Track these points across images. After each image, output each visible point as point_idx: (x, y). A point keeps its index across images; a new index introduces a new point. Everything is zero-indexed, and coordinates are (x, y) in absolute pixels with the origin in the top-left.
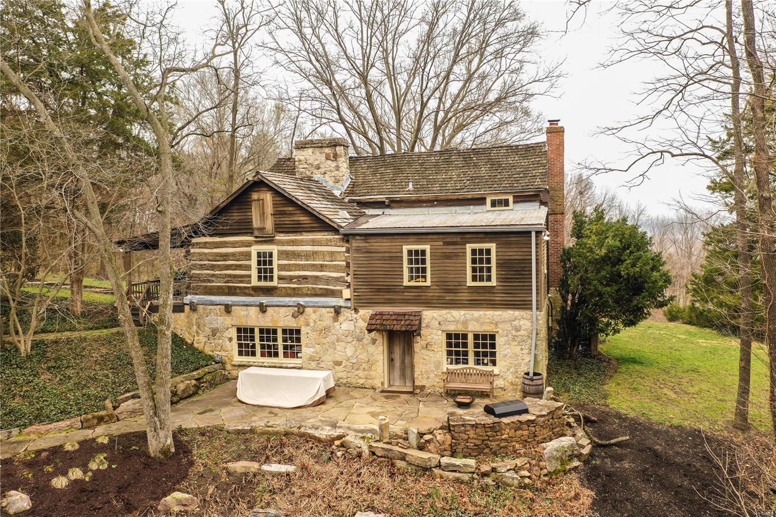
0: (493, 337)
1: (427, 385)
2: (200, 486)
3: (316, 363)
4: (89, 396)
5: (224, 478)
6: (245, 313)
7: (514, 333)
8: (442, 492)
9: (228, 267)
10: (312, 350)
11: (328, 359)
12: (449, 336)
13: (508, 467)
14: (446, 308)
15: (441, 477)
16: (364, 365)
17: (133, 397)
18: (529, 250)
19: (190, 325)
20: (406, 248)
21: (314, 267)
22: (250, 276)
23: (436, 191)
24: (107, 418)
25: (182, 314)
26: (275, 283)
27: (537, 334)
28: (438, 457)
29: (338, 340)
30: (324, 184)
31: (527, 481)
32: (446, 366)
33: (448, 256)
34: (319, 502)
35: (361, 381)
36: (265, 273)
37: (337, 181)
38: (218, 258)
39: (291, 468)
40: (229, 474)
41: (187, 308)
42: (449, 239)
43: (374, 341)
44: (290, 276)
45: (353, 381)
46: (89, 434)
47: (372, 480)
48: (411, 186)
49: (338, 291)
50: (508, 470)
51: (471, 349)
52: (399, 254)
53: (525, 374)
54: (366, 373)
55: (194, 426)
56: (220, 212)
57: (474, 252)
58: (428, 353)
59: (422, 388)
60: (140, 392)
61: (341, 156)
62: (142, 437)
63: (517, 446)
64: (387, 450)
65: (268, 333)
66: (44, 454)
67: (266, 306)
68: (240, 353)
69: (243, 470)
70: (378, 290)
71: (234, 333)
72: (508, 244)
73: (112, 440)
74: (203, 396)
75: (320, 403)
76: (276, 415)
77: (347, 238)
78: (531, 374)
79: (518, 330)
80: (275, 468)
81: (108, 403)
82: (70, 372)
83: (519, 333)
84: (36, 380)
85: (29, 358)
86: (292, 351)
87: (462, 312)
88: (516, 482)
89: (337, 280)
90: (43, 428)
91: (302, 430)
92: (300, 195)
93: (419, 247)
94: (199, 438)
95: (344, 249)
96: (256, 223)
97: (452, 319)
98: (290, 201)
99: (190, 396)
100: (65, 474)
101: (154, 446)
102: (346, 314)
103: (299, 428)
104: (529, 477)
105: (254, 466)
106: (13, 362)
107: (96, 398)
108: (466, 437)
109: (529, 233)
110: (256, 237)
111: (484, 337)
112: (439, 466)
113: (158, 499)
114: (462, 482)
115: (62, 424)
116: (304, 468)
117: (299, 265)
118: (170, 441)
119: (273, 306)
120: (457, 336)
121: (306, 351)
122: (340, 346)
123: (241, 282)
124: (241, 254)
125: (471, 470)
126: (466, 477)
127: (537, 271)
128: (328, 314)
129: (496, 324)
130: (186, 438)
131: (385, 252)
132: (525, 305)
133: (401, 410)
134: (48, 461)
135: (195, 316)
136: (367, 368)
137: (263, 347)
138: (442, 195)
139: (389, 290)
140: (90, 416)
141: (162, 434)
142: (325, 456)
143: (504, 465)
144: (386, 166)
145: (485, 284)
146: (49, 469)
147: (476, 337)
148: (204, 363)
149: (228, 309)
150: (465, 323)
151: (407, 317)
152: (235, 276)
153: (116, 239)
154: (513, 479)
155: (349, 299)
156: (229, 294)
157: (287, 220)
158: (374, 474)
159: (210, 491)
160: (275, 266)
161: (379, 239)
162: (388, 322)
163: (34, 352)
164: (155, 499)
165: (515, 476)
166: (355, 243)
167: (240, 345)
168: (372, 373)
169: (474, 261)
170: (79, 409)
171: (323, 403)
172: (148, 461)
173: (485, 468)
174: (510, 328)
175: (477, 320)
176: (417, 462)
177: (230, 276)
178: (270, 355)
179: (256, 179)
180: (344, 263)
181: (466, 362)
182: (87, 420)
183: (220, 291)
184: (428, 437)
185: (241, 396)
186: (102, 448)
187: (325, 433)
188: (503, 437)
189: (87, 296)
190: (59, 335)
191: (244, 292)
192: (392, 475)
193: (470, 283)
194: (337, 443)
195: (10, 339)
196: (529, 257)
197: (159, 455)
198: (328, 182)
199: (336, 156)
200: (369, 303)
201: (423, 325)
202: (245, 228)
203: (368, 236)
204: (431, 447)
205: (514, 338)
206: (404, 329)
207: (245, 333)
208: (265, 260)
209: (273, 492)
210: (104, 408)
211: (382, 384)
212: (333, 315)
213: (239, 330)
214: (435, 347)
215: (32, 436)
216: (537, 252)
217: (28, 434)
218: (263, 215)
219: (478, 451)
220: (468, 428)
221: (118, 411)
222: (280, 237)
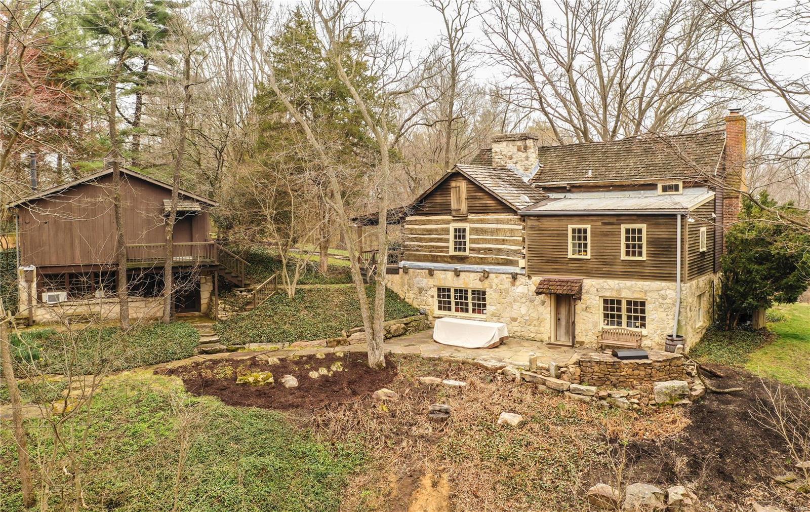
0: (643, 304)
1: (586, 342)
2: (400, 388)
3: (497, 317)
4: (331, 327)
5: (416, 385)
6: (444, 276)
7: (661, 301)
8: (567, 407)
9: (432, 240)
10: (495, 308)
11: (507, 315)
12: (606, 301)
13: (622, 395)
14: (603, 277)
15: (570, 398)
16: (535, 322)
17: (360, 331)
18: (674, 230)
19: (403, 285)
20: (570, 227)
21: (497, 241)
22: (448, 247)
23: (612, 177)
24: (342, 342)
25: (397, 276)
26: (467, 253)
27: (681, 303)
28: (569, 383)
29: (515, 301)
30: (516, 172)
31: (635, 406)
32: (602, 325)
33: (605, 234)
34: (479, 404)
35: (532, 335)
36: (460, 245)
37: (526, 170)
38: (425, 233)
39: (463, 384)
40: (420, 383)
41: (401, 271)
42: (607, 220)
43: (543, 303)
44: (479, 248)
45: (526, 334)
46: (331, 350)
47: (519, 395)
48: (590, 174)
49: (515, 261)
50: (621, 397)
51: (624, 313)
52: (565, 232)
53: (669, 336)
54: (536, 328)
55: (400, 352)
56: (427, 197)
57: (627, 231)
58: (587, 314)
59: (582, 343)
60: (365, 328)
61: (530, 148)
62: (365, 355)
63: (635, 382)
64: (533, 377)
65: (461, 293)
66: (304, 358)
67: (460, 271)
68: (440, 308)
69: (430, 382)
70: (548, 261)
71: (434, 292)
72: (657, 225)
73: (345, 355)
74: (409, 337)
75: (495, 346)
76: (459, 351)
77: (524, 218)
78: (674, 336)
79: (664, 299)
80: (452, 382)
81: (344, 333)
82: (320, 311)
83: (665, 301)
84: (298, 314)
85: (293, 299)
86: (480, 307)
87: (617, 282)
88: (626, 406)
89: (516, 252)
90: (303, 343)
91: (475, 361)
92: (488, 184)
93: (582, 226)
94: (403, 360)
95: (521, 227)
96: (454, 206)
97: (608, 287)
98: (480, 188)
99: (400, 335)
100: (317, 370)
101: (372, 361)
102: (522, 280)
103: (474, 359)
104: (638, 404)
105: (438, 380)
106: (284, 302)
107: (336, 328)
108: (592, 371)
109: (674, 216)
110: (454, 217)
111: (636, 303)
112: (568, 390)
113: (373, 391)
114: (585, 402)
115: (315, 342)
116: (472, 384)
117: (486, 239)
118: (382, 358)
119: (465, 271)
120: (612, 302)
121: (490, 308)
122: (516, 306)
123: (441, 252)
124: (443, 229)
125: (591, 394)
126: (588, 399)
127: (682, 248)
128: (507, 279)
129: (645, 293)
130: (393, 359)
131: (553, 230)
132: (671, 277)
133: (557, 356)
134: (306, 363)
135: (407, 277)
136: (537, 324)
137: (457, 303)
138: (618, 181)
139: (556, 261)
140: (332, 339)
141: (377, 352)
142: (489, 378)
143: (618, 394)
144: (572, 155)
145: (637, 258)
146: (308, 366)
147: (629, 303)
148: (412, 313)
149: (431, 272)
150: (619, 291)
151: (569, 284)
152: (437, 247)
153: (353, 216)
154: (624, 403)
155: (524, 268)
156: (432, 261)
157: (477, 203)
158: (521, 392)
159: (407, 392)
160: (467, 240)
161: (549, 219)
162: (553, 287)
163: (297, 296)
164: (371, 391)
165: (626, 401)
166: (530, 223)
167: (440, 302)
168: (541, 328)
169: (627, 239)
170: (326, 335)
171: (497, 347)
172: (368, 371)
173: (603, 393)
174: (658, 297)
175: (629, 289)
176: (553, 386)
177: (433, 247)
178: (462, 310)
179: (454, 171)
180: (521, 238)
181: (619, 324)
182: (330, 342)
183: (425, 259)
184: (562, 370)
185: (436, 337)
186: (339, 359)
187: (491, 364)
188: (622, 374)
189: (331, 261)
190: (312, 286)
191: (443, 260)
192: (534, 394)
193: (623, 257)
194: (499, 371)
195: (282, 287)
196: (675, 237)
197: (375, 367)
198: (519, 171)
199: (526, 148)
200: (540, 271)
201: (584, 291)
202: (445, 209)
203: (539, 217)
204: (565, 376)
205: (661, 305)
206: (565, 293)
207: (443, 292)
208: (460, 234)
209: (448, 396)
210: (341, 336)
211: (550, 338)
212: (511, 280)
213: (439, 289)
214: (593, 310)
215: (297, 348)
216: (682, 232)
217: (294, 347)
218: (459, 199)
219: (601, 382)
220: (594, 364)
221: (350, 338)
222: (471, 217)
